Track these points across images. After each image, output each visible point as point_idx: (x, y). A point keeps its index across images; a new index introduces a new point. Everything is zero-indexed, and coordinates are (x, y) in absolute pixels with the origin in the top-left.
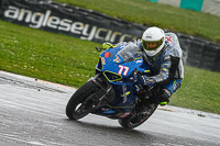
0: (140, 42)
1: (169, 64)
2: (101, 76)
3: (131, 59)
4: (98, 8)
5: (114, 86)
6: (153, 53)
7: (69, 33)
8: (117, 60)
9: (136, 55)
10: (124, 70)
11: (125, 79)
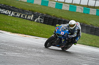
0: (68, 24)
1: (77, 32)
2: (55, 35)
3: (65, 30)
4: (14, 6)
5: (60, 38)
6: (72, 28)
7: (4, 14)
8: (60, 30)
9: (66, 29)
10: (62, 33)
11: (63, 36)
